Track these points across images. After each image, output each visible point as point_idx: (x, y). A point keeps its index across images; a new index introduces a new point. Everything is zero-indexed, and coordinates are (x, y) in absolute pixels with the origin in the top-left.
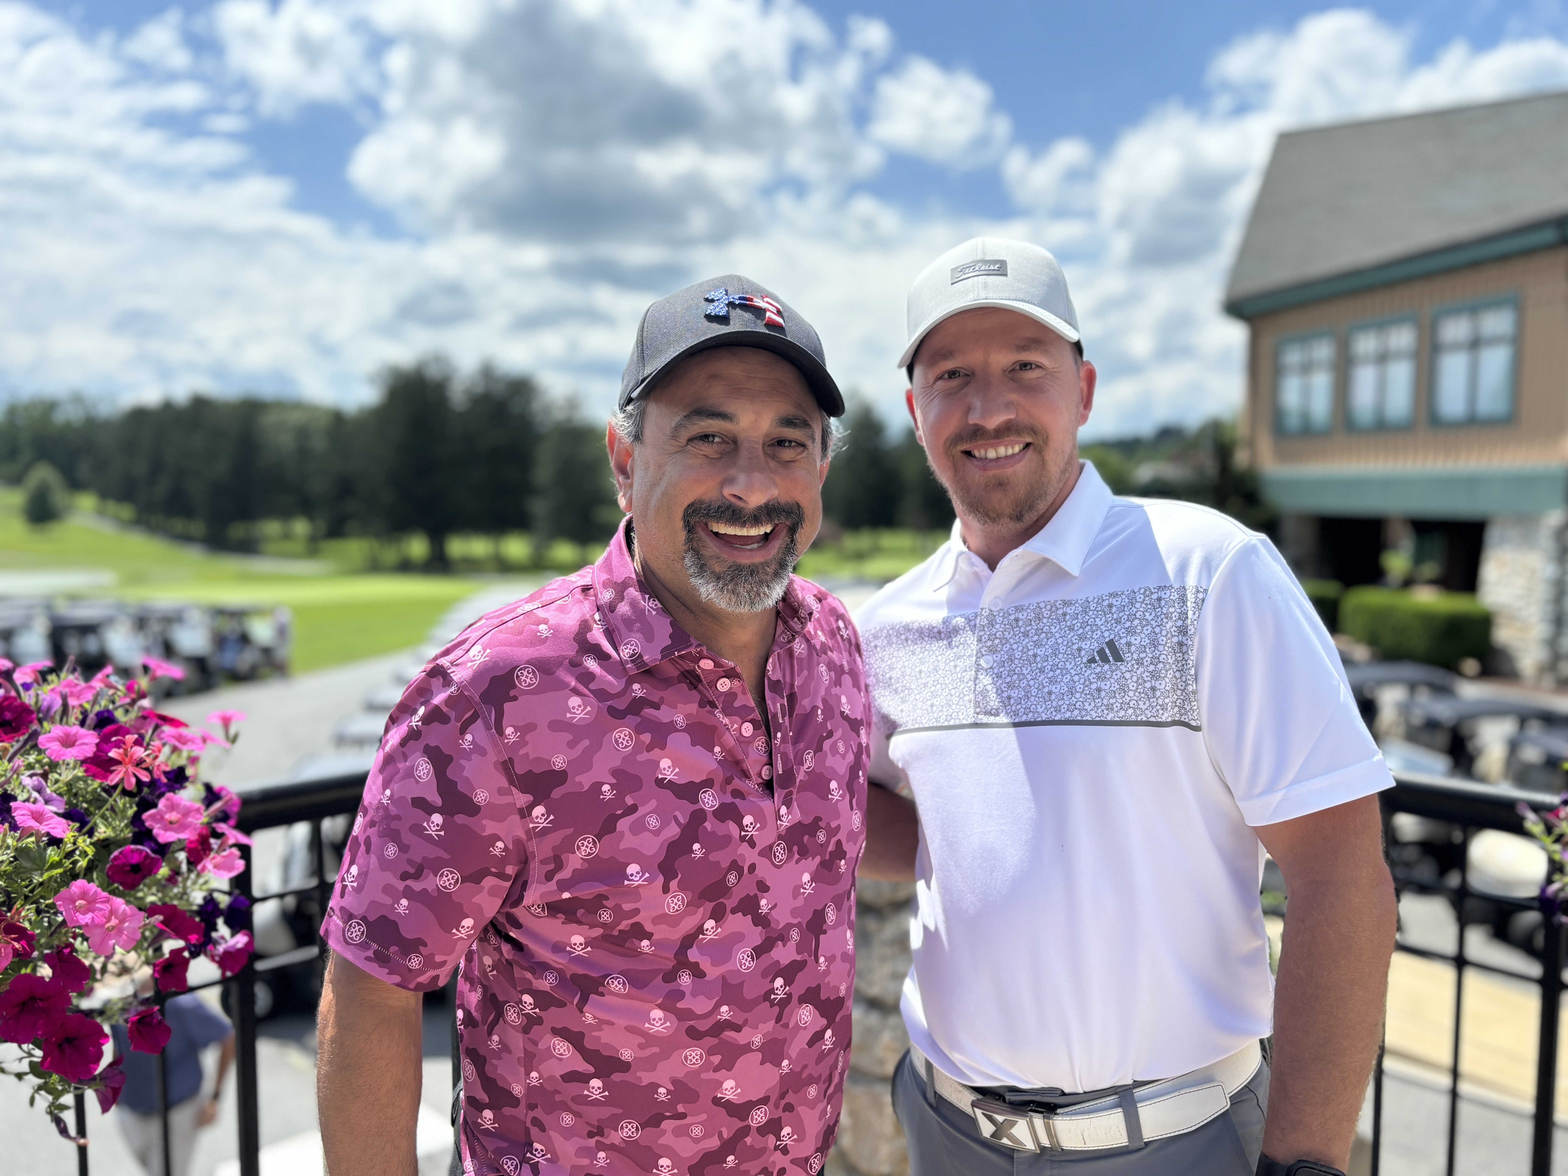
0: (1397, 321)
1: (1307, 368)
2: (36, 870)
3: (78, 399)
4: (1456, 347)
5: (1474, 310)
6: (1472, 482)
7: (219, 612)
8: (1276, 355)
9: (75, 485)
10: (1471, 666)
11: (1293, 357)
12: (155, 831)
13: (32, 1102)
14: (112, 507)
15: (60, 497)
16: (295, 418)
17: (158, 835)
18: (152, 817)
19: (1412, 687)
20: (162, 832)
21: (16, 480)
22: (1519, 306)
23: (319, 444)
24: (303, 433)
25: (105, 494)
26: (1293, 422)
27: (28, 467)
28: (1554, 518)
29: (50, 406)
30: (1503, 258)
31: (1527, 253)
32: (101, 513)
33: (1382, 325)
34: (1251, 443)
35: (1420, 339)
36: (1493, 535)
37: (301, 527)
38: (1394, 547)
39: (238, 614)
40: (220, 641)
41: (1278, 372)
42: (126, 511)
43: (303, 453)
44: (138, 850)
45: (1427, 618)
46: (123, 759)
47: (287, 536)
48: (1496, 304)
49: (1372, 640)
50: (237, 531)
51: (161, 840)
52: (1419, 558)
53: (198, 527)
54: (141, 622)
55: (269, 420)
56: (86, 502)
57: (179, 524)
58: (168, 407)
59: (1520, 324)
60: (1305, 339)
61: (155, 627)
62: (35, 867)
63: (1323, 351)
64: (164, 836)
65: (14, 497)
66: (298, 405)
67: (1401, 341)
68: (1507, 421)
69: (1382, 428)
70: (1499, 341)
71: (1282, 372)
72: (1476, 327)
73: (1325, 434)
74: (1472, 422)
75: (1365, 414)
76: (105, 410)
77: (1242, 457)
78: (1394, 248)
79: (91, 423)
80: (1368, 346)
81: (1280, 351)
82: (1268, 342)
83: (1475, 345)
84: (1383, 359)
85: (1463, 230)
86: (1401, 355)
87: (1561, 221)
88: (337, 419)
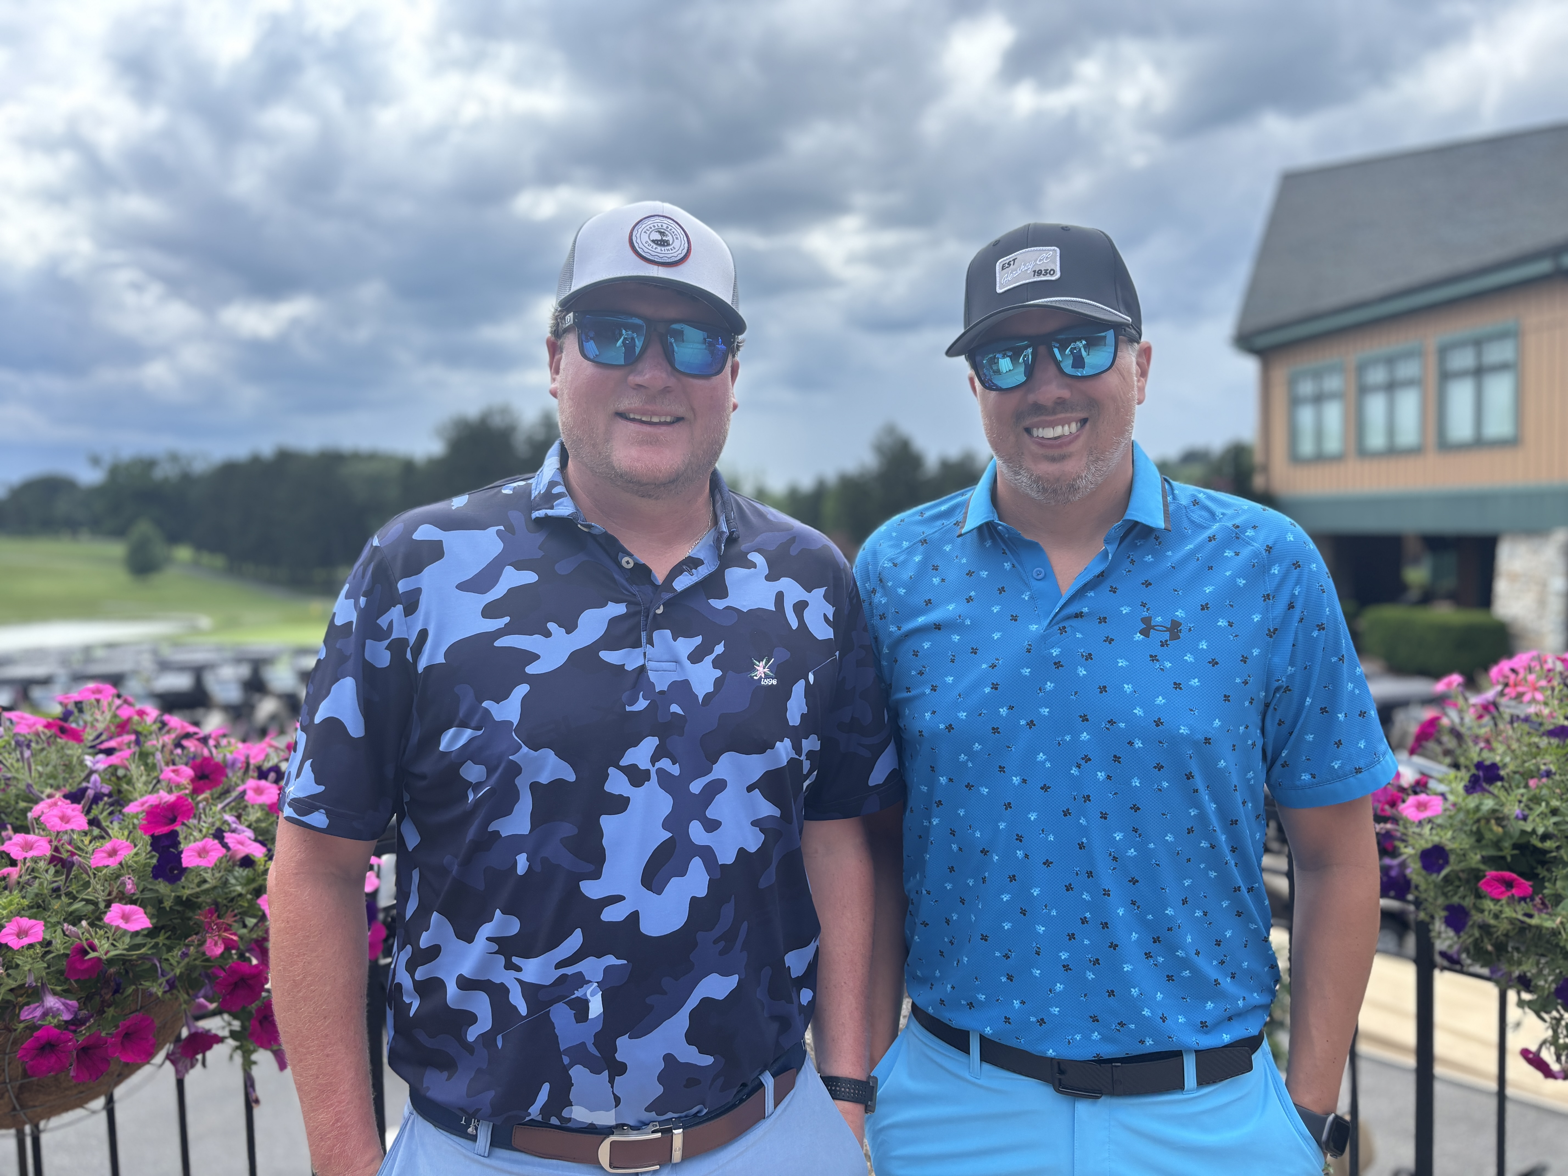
1: (1318, 399)
3: (174, 457)
4: (1461, 374)
8: (1291, 388)
9: (174, 538)
11: (1306, 387)
13: (231, 1057)
14: (206, 558)
15: (159, 551)
16: (369, 469)
21: (120, 533)
23: (392, 493)
24: (376, 482)
25: (200, 545)
27: (131, 521)
28: (1561, 535)
29: (149, 464)
31: (1525, 283)
32: (196, 564)
34: (1266, 468)
35: (1425, 367)
36: (1503, 550)
38: (1413, 563)
41: (1291, 401)
42: (219, 561)
45: (1444, 630)
48: (1499, 336)
50: (319, 575)
52: (1437, 573)
53: (285, 573)
55: (347, 470)
56: (183, 553)
57: (267, 571)
58: (256, 461)
59: (1519, 351)
65: (117, 549)
66: (372, 457)
67: (1407, 370)
68: (1511, 443)
69: (1392, 451)
70: (1503, 367)
71: (1295, 402)
72: (1479, 355)
73: (1338, 458)
74: (1479, 443)
75: (1376, 439)
76: (199, 467)
77: (1258, 482)
78: (1400, 281)
79: (187, 479)
80: (1377, 376)
81: (1292, 382)
82: (1280, 374)
83: (1479, 372)
84: (1391, 387)
85: (1464, 262)
86: (1409, 383)
87: (1556, 252)
88: (408, 467)
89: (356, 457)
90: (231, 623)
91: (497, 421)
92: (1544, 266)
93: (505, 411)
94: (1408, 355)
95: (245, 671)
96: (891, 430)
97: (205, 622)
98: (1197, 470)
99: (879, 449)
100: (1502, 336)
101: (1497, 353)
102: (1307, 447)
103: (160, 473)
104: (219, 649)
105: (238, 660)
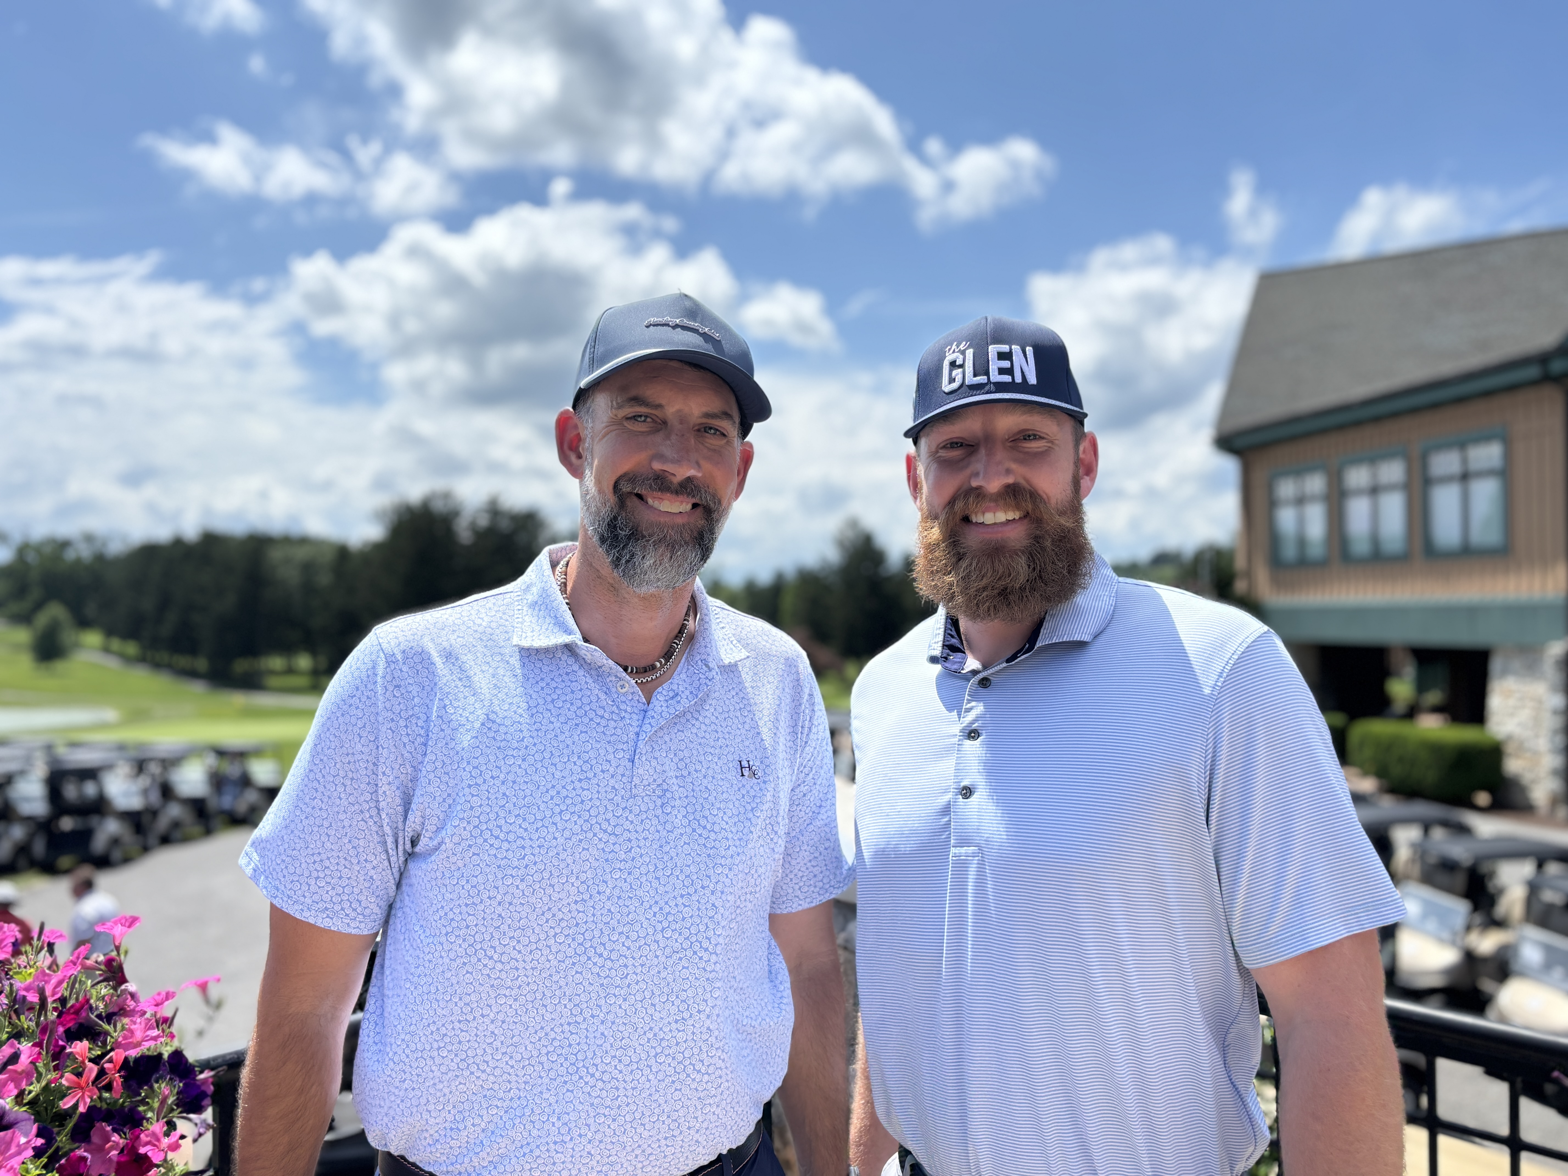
0: (1388, 455)
1: (1300, 501)
3: (89, 538)
4: (1447, 479)
5: (1462, 445)
6: (1472, 612)
7: (221, 753)
8: (1270, 489)
9: (84, 623)
10: (1483, 798)
11: (1286, 489)
14: (116, 644)
15: (68, 635)
16: (301, 554)
19: (1427, 828)
21: (24, 619)
22: (1507, 442)
23: (324, 579)
24: (308, 568)
25: (110, 632)
26: (1289, 552)
27: (39, 606)
28: (1556, 649)
29: (64, 544)
30: (1488, 394)
31: (1512, 388)
32: (106, 650)
33: (1373, 459)
34: (1249, 574)
35: (1409, 471)
36: (1496, 665)
37: (304, 662)
38: (1398, 674)
39: (240, 755)
40: (218, 781)
41: (1272, 504)
42: (132, 648)
43: (309, 588)
45: (1436, 749)
47: (290, 671)
48: (1485, 438)
49: (1381, 772)
50: (241, 666)
52: (1422, 686)
53: (202, 664)
54: (140, 766)
55: (276, 555)
56: (93, 638)
57: (183, 661)
58: (178, 543)
59: (1508, 456)
60: (1299, 472)
61: (154, 768)
63: (1316, 483)
65: (22, 635)
66: (304, 540)
67: (1388, 473)
68: (1501, 551)
69: (1377, 558)
70: (1489, 473)
71: (1276, 504)
72: (1464, 459)
73: (1322, 564)
74: (1466, 554)
75: (1359, 546)
76: (115, 548)
77: (1240, 586)
78: (1383, 383)
79: (100, 559)
80: (1360, 478)
81: (1270, 483)
82: (1261, 475)
83: (1465, 478)
84: (1375, 491)
86: (1393, 488)
87: (1543, 359)
88: (343, 553)
89: (287, 541)
90: (137, 717)
91: (438, 506)
92: (1533, 372)
93: (447, 496)
96: (853, 523)
98: (1169, 571)
99: (841, 543)
100: (1489, 438)
101: (1484, 457)
102: (1287, 552)
103: (70, 555)
104: (121, 747)
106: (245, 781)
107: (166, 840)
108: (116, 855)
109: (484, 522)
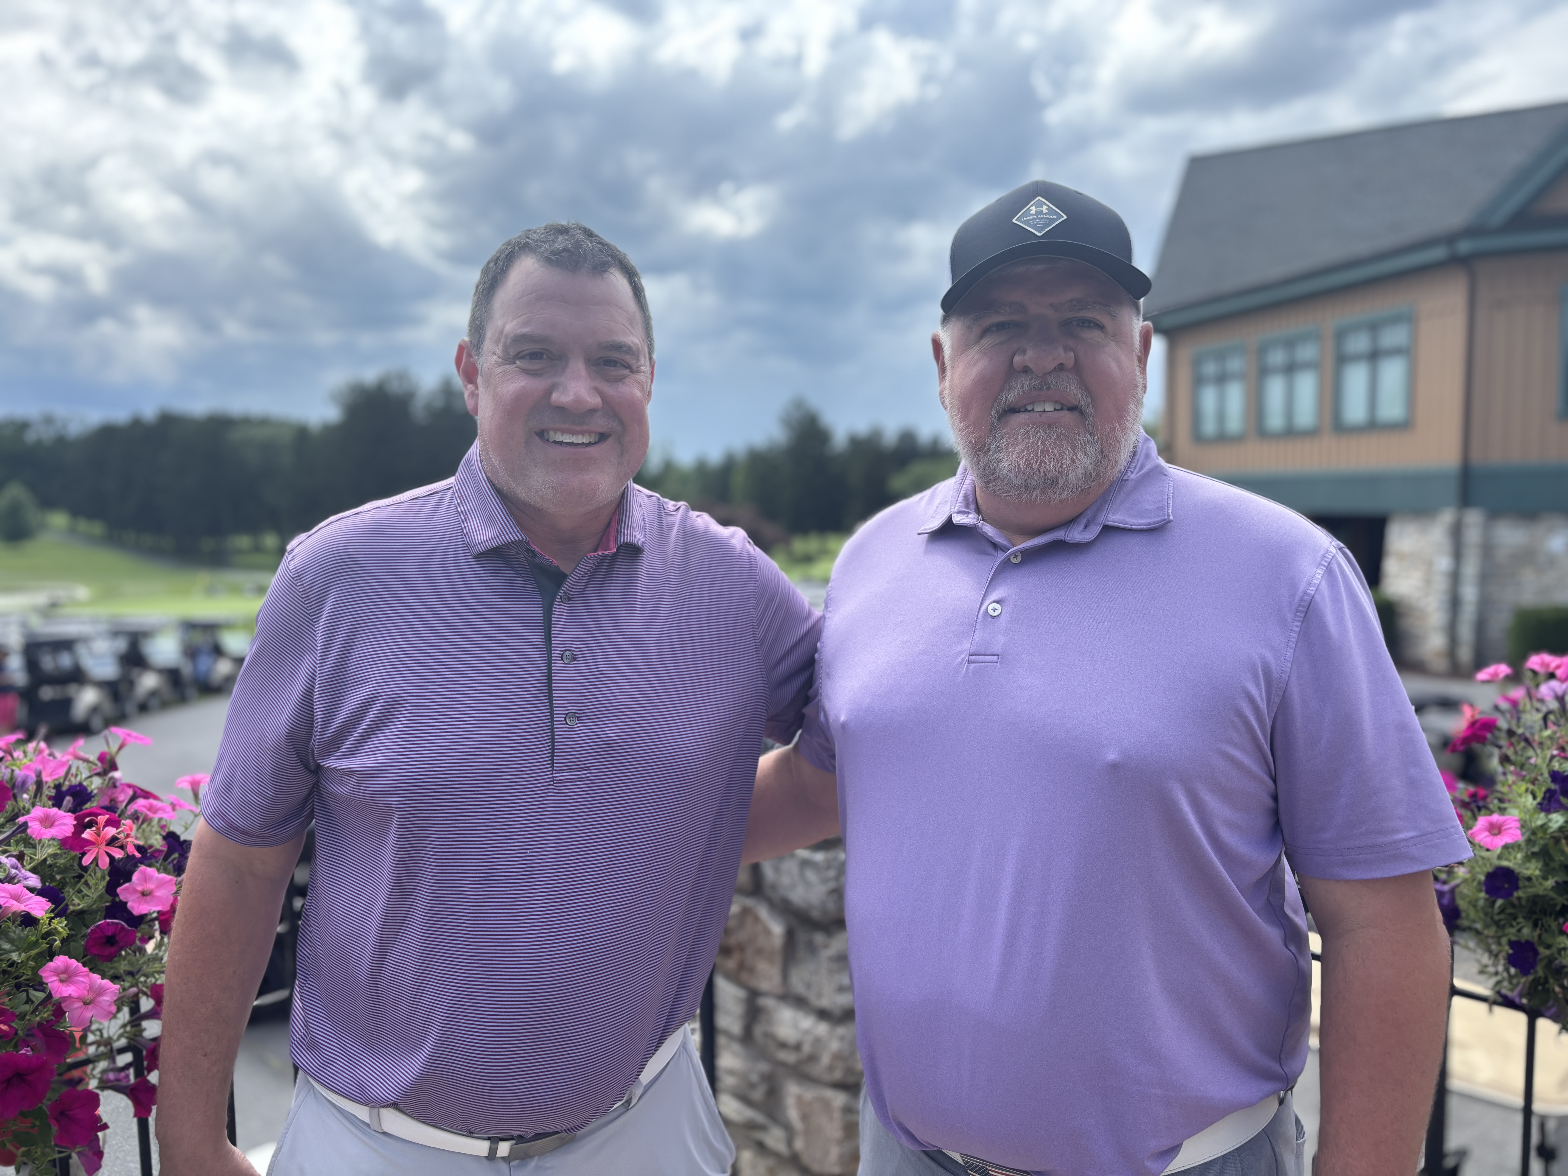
1: (1222, 379)
2: (14, 951)
3: (49, 420)
4: (1357, 358)
5: (1374, 326)
6: (1373, 481)
8: (1193, 367)
9: (48, 503)
11: (1210, 368)
12: (129, 905)
14: (83, 525)
15: (32, 515)
16: (260, 434)
17: (133, 908)
18: (126, 889)
20: (135, 905)
22: (1412, 321)
23: (285, 461)
24: (269, 448)
25: (76, 511)
28: (1448, 515)
29: (23, 426)
30: (1398, 275)
31: (1419, 269)
32: (72, 531)
34: (1170, 447)
35: (1323, 351)
36: (1393, 531)
37: (270, 540)
42: (97, 528)
43: (270, 468)
44: (113, 923)
46: (96, 839)
47: (256, 549)
51: (136, 912)
53: (168, 541)
55: (235, 436)
56: (59, 520)
57: (149, 540)
58: (137, 424)
59: (1414, 337)
60: (1221, 352)
62: (14, 948)
63: (1236, 363)
64: (137, 907)
66: (264, 422)
67: (1307, 352)
68: (1404, 426)
69: (1291, 433)
70: (1396, 352)
71: (1198, 381)
72: (1374, 339)
73: (1238, 439)
74: (1373, 426)
75: (1275, 420)
76: (75, 430)
78: (1299, 265)
79: (61, 442)
80: (1277, 357)
81: (1197, 363)
82: (1186, 353)
83: (1374, 356)
84: (1290, 369)
85: (1361, 248)
86: (1307, 366)
87: (1451, 239)
88: (302, 433)
89: (246, 422)
90: (110, 594)
91: (395, 387)
92: (1439, 253)
93: (402, 376)
94: (1305, 338)
95: (122, 645)
96: (799, 404)
97: (82, 592)
99: (787, 422)
100: (1395, 320)
101: (1394, 337)
102: (1209, 427)
103: (31, 437)
104: (95, 621)
105: (115, 634)
106: (218, 651)
107: (144, 708)
108: (96, 722)
109: (439, 403)
